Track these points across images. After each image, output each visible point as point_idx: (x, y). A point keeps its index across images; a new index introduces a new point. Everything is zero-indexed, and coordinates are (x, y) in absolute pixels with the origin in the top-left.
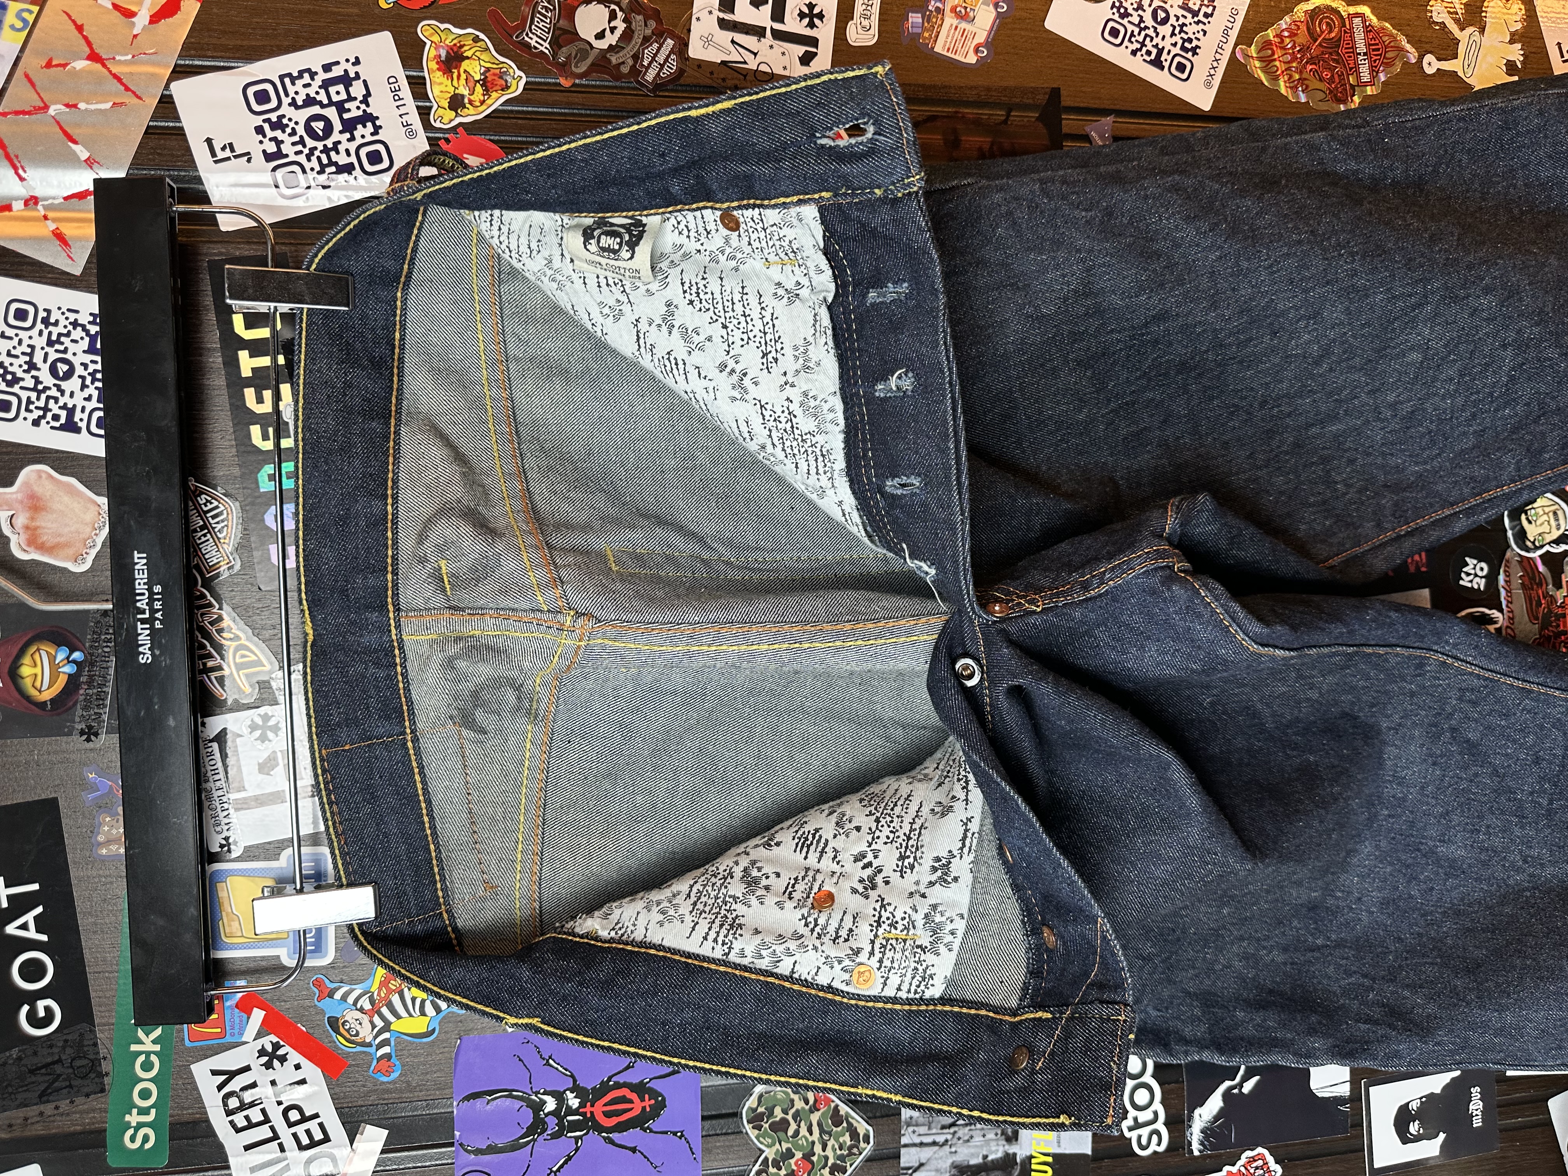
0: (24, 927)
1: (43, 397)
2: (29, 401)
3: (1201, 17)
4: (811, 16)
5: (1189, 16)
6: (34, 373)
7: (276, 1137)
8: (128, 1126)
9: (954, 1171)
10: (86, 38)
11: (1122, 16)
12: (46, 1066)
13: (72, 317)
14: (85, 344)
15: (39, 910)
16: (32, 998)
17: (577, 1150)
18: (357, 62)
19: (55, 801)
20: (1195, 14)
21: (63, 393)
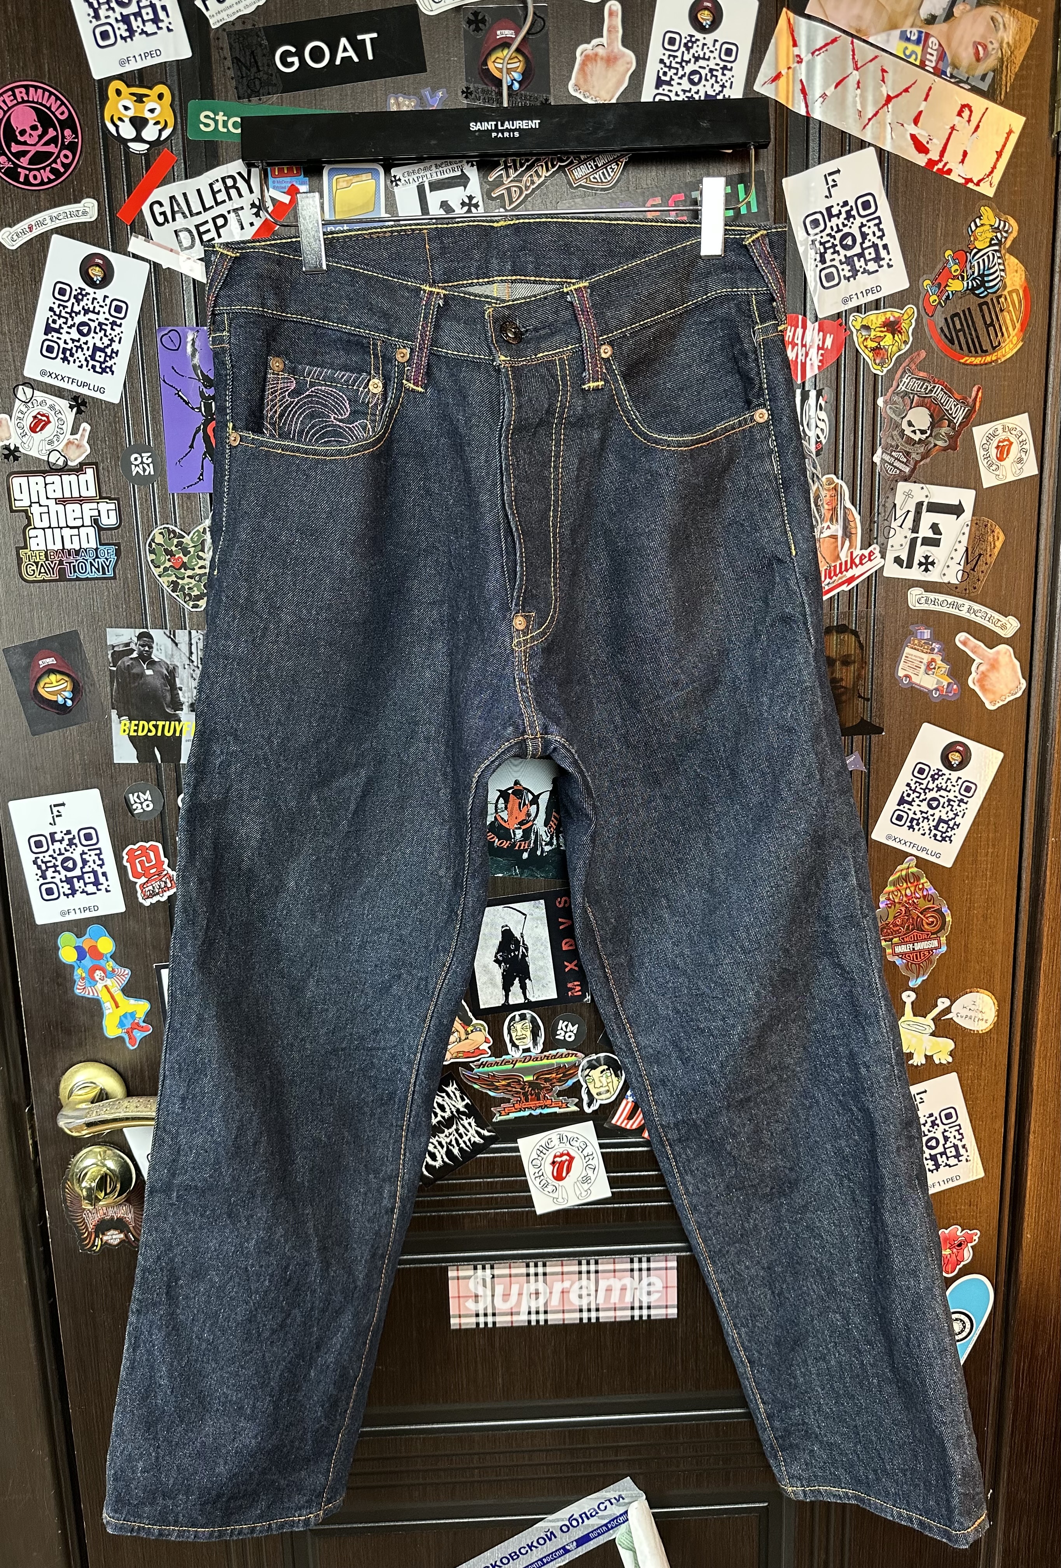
0: (345, 50)
1: (678, 66)
2: (675, 57)
3: (934, 832)
4: (927, 564)
5: (935, 823)
6: (693, 60)
7: (205, 210)
8: (216, 114)
9: (171, 667)
10: (900, 94)
11: (932, 776)
12: (256, 62)
13: (728, 84)
14: (711, 92)
15: (356, 59)
16: (300, 54)
17: (193, 408)
18: (890, 266)
19: (424, 70)
20: (936, 828)
21: (680, 78)
